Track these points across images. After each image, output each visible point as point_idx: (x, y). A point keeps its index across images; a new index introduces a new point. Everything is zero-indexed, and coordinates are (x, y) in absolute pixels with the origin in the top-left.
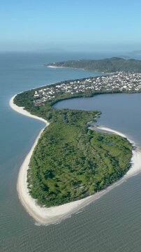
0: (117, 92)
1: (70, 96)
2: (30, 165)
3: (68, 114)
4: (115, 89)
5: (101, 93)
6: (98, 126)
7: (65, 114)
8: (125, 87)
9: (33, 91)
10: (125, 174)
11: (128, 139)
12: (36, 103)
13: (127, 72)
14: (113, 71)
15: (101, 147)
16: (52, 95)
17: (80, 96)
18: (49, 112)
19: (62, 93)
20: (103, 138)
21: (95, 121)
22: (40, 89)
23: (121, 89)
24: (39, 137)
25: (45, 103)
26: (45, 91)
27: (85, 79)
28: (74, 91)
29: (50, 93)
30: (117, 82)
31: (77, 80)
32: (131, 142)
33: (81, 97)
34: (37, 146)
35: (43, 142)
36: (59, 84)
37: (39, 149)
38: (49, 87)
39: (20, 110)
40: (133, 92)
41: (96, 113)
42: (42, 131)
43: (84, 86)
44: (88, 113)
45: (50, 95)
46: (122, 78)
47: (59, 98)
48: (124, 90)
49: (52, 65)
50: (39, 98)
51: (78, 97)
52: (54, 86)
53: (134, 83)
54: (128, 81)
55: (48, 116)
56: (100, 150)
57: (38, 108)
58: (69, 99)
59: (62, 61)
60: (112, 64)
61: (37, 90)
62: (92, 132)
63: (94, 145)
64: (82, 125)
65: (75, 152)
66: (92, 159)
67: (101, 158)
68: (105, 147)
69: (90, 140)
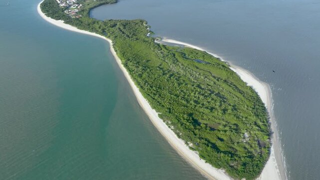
2: (154, 108)
6: (162, 39)
10: (263, 104)
12: (71, 14)
15: (197, 68)
16: (78, 4)
20: (184, 54)
21: (152, 32)
24: (119, 61)
25: (80, 13)
32: (215, 56)
35: (134, 68)
39: (60, 24)
41: (142, 22)
42: (114, 52)
47: (88, 7)
50: (67, 8)
55: (99, 30)
56: (201, 71)
57: (79, 20)
62: (164, 46)
63: (188, 65)
64: (146, 39)
65: (182, 78)
66: (210, 87)
67: (215, 83)
68: (201, 66)
69: (177, 59)
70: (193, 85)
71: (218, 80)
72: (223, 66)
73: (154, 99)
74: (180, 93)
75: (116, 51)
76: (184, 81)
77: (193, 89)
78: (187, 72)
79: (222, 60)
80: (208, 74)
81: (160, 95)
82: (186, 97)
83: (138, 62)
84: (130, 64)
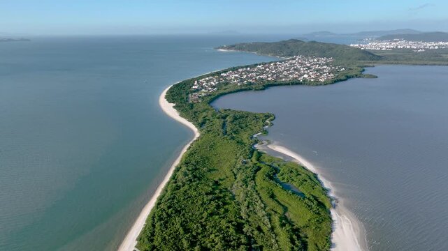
0: (295, 83)
1: (237, 88)
2: (139, 239)
3: (228, 119)
4: (293, 78)
5: (275, 85)
6: (269, 143)
7: (224, 118)
8: (306, 76)
9: (193, 80)
11: (320, 178)
12: (192, 98)
13: (306, 56)
14: (290, 56)
15: (272, 196)
16: (214, 87)
17: (248, 88)
18: (204, 114)
19: (227, 84)
20: (277, 171)
21: (266, 132)
22: (201, 78)
23: (301, 79)
24: (177, 163)
25: (203, 98)
26: (207, 81)
27: (257, 65)
28: (242, 81)
29: (212, 83)
30: (295, 69)
31: (247, 67)
32: (327, 185)
33: (250, 89)
34: (169, 183)
35: (180, 175)
36: (225, 72)
37: (169, 192)
38: (213, 75)
39: (169, 109)
40: (317, 83)
41: (267, 117)
42: (185, 150)
43: (254, 74)
44: (256, 118)
45: (212, 85)
46: (301, 64)
47: (221, 91)
48: (305, 80)
49: (223, 48)
50: (197, 90)
51: (245, 90)
52: (218, 74)
53: (317, 70)
54: (309, 68)
55: (200, 120)
56: (271, 204)
57: (192, 106)
58: (235, 92)
59: (234, 44)
60: (288, 47)
61: (198, 79)
62: (260, 154)
63: (262, 188)
64: (246, 141)
65: (227, 207)
66: (256, 232)
67: (273, 229)
68: (281, 195)
69: (254, 176)
70: (231, 222)
71: (283, 225)
72: (321, 204)
73: (153, 226)
74: (198, 227)
75: (188, 149)
76: (227, 211)
77: (224, 227)
78: (247, 199)
79: (332, 195)
80: (280, 210)
81: (167, 222)
82: (199, 237)
83: (196, 169)
84: (184, 169)
